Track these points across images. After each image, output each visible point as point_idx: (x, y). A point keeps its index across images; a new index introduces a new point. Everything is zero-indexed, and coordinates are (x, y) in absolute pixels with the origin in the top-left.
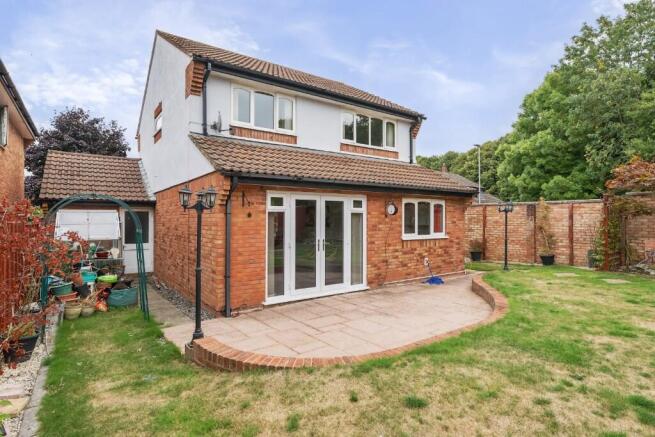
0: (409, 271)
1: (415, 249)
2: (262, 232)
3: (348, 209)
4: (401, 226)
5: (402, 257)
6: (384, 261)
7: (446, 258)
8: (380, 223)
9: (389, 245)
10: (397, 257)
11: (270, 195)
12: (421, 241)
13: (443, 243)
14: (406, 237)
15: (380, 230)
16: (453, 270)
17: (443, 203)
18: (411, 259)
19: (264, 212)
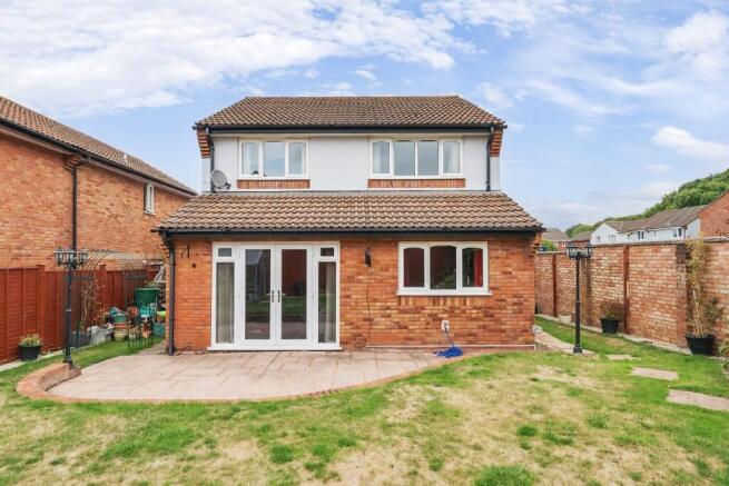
0: (411, 335)
1: (423, 308)
2: (208, 282)
3: (314, 258)
4: (396, 277)
5: (396, 317)
6: (365, 320)
7: (487, 322)
8: (360, 274)
9: (375, 300)
10: (389, 316)
11: (216, 247)
12: (435, 299)
13: (479, 303)
14: (403, 291)
15: (359, 281)
16: (503, 342)
17: (483, 246)
18: (413, 321)
19: (210, 263)
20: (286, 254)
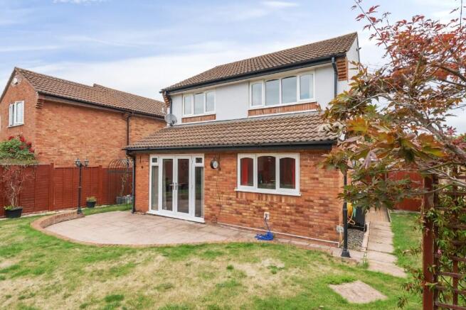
0: (244, 219)
1: (252, 201)
2: (148, 176)
3: (193, 165)
4: (236, 178)
5: (235, 206)
6: (218, 205)
7: (298, 217)
8: (214, 175)
9: (223, 193)
10: (231, 204)
11: (152, 157)
12: (260, 195)
13: (292, 201)
14: (240, 188)
15: (214, 180)
16: (310, 235)
17: (296, 157)
18: (246, 210)
19: (149, 166)
20: (180, 161)
